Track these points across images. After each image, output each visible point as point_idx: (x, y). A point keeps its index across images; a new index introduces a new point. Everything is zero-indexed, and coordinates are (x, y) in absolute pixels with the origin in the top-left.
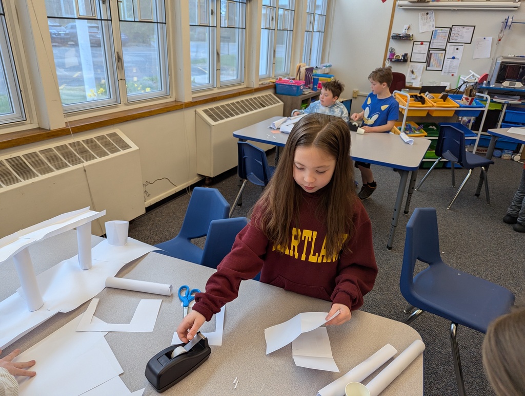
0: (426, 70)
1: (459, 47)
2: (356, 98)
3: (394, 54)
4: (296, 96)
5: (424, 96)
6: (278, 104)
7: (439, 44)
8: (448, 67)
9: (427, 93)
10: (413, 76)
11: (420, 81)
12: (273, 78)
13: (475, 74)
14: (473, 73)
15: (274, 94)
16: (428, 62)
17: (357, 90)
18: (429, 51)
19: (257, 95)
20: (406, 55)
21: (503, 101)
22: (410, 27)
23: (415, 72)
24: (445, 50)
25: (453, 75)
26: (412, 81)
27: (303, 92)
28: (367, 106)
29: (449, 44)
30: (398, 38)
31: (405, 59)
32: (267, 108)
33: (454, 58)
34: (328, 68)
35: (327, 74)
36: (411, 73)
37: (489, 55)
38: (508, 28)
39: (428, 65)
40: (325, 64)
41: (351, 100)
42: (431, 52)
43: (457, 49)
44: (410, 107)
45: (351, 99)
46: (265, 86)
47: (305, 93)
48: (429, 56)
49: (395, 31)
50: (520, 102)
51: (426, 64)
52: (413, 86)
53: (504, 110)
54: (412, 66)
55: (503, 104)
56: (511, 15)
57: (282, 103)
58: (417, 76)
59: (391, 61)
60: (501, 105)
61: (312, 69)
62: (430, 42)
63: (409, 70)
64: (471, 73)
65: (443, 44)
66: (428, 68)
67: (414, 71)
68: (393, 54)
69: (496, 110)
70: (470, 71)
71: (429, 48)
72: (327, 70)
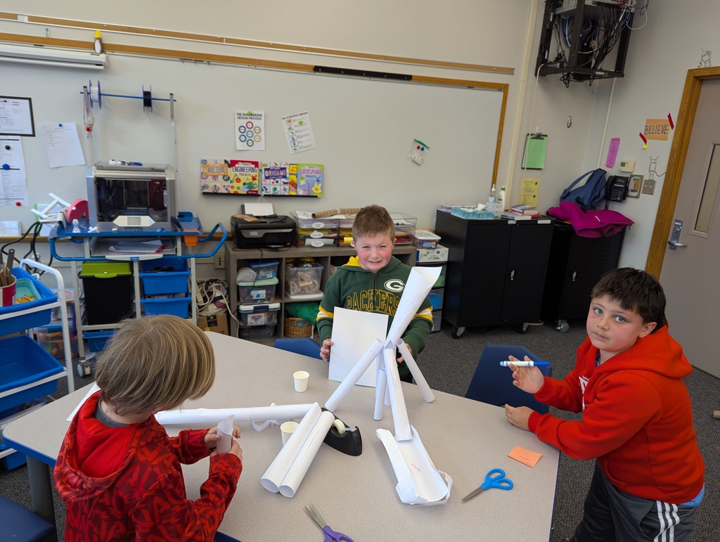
1: (10, 144)
13: (61, 201)
14: (57, 199)
21: (127, 257)
25: (19, 204)
33: (7, 168)
37: (83, 159)
38: (96, 104)
43: (8, 147)
50: (160, 256)
53: (136, 274)
55: (131, 263)
56: (95, 79)
60: (127, 266)
64: (53, 199)
69: (119, 277)
70: (51, 194)
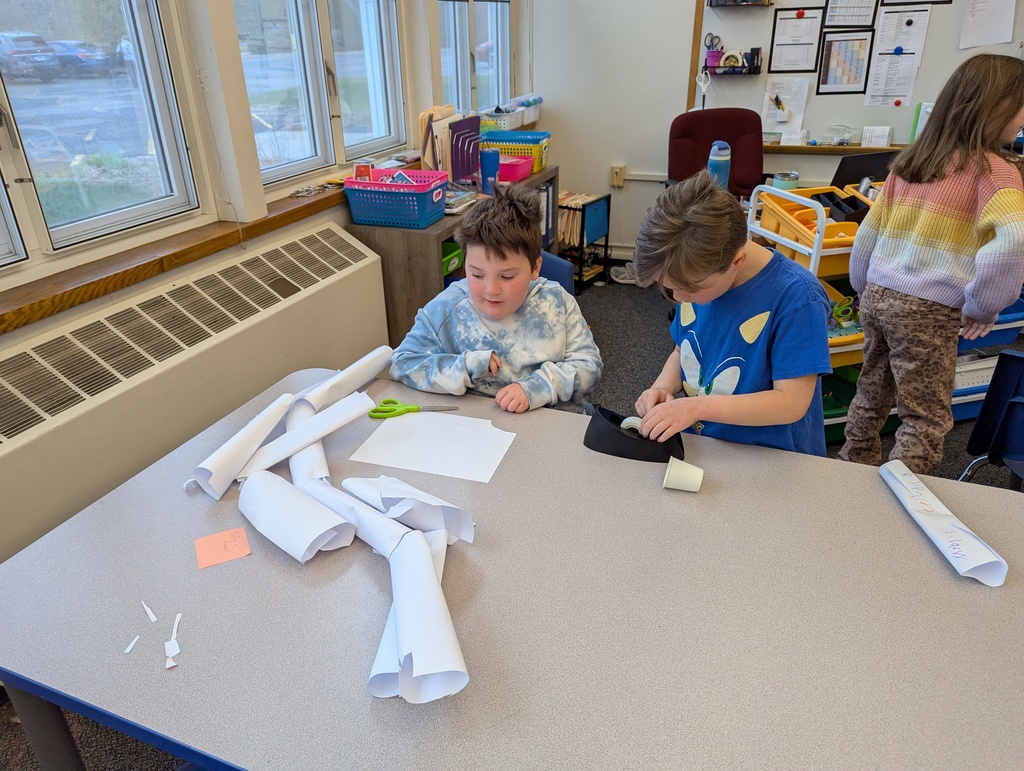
0: (818, 93)
1: (914, 17)
2: (620, 188)
3: (720, 54)
4: (418, 227)
5: (859, 195)
6: (355, 267)
7: (851, 12)
8: (882, 81)
9: (866, 182)
10: (781, 115)
11: (802, 129)
12: (343, 167)
15: (346, 229)
16: (822, 69)
17: (621, 165)
18: (822, 35)
19: (258, 250)
20: (756, 52)
23: (784, 103)
24: (871, 29)
25: (898, 103)
26: (779, 129)
27: (448, 206)
28: (684, 332)
29: (882, 10)
30: (729, 2)
31: (752, 66)
32: (305, 293)
33: (899, 51)
34: (532, 108)
35: (533, 125)
36: (775, 107)
37: (1011, 33)
39: (823, 79)
40: (523, 99)
41: (608, 199)
42: (829, 37)
43: (909, 23)
44: (826, 246)
45: (605, 193)
46: (306, 202)
47: (454, 211)
48: (824, 50)
51: (817, 74)
52: (782, 144)
54: (774, 84)
57: (372, 257)
58: (790, 115)
59: (714, 74)
61: (473, 123)
62: (825, 9)
63: (768, 96)
65: (864, 11)
66: (823, 88)
67: (781, 98)
68: (714, 54)
71: (823, 26)
72: (530, 115)
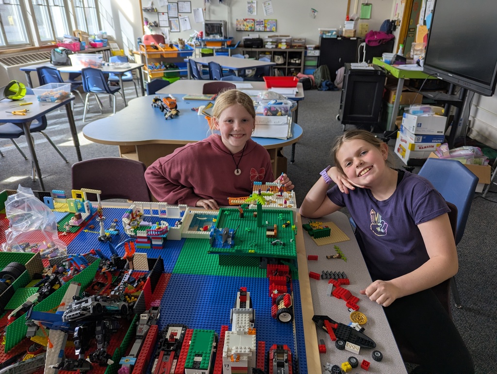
5: (158, 46)
7: (173, 14)
16: (170, 26)
18: (169, 19)
20: (155, 22)
22: (154, 3)
24: (178, 18)
29: (179, 14)
30: (147, 10)
31: (155, 25)
39: (171, 29)
48: (170, 22)
49: (144, 6)
50: (221, 48)
51: (169, 28)
54: (161, 29)
55: (213, 50)
62: (168, 13)
63: (161, 32)
65: (175, 14)
66: (172, 31)
67: (164, 33)
68: (147, 22)
71: (168, 17)
